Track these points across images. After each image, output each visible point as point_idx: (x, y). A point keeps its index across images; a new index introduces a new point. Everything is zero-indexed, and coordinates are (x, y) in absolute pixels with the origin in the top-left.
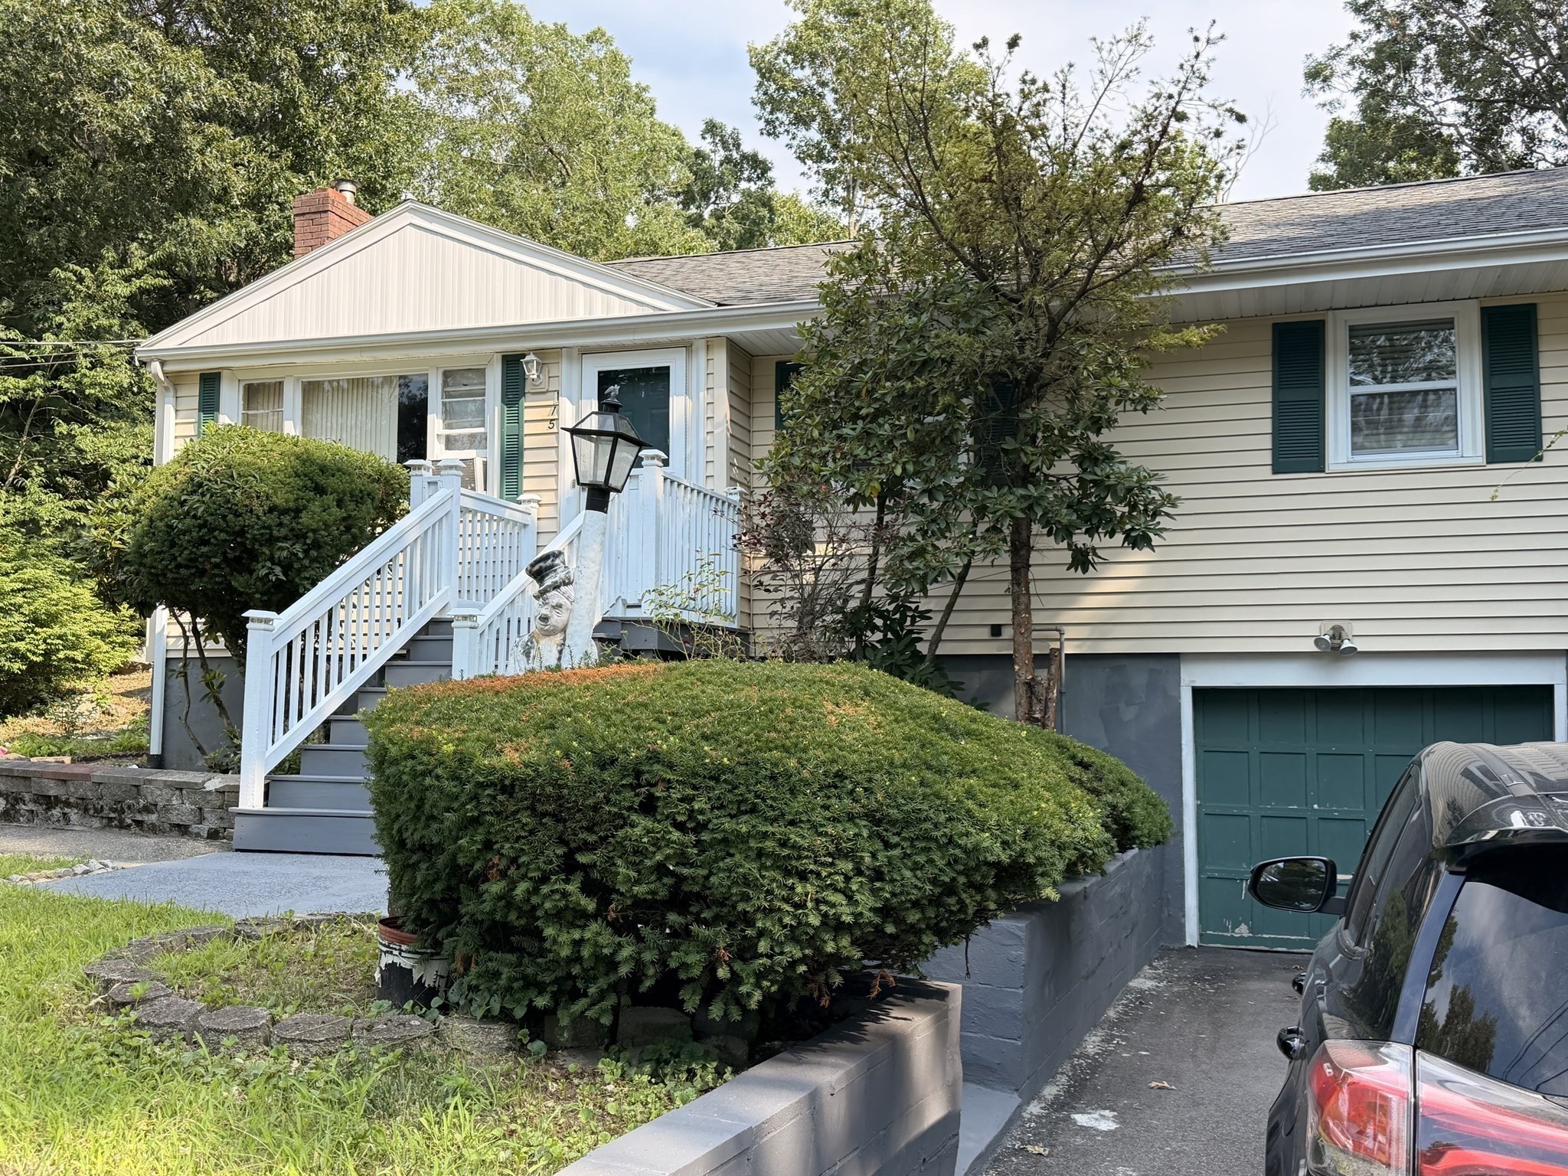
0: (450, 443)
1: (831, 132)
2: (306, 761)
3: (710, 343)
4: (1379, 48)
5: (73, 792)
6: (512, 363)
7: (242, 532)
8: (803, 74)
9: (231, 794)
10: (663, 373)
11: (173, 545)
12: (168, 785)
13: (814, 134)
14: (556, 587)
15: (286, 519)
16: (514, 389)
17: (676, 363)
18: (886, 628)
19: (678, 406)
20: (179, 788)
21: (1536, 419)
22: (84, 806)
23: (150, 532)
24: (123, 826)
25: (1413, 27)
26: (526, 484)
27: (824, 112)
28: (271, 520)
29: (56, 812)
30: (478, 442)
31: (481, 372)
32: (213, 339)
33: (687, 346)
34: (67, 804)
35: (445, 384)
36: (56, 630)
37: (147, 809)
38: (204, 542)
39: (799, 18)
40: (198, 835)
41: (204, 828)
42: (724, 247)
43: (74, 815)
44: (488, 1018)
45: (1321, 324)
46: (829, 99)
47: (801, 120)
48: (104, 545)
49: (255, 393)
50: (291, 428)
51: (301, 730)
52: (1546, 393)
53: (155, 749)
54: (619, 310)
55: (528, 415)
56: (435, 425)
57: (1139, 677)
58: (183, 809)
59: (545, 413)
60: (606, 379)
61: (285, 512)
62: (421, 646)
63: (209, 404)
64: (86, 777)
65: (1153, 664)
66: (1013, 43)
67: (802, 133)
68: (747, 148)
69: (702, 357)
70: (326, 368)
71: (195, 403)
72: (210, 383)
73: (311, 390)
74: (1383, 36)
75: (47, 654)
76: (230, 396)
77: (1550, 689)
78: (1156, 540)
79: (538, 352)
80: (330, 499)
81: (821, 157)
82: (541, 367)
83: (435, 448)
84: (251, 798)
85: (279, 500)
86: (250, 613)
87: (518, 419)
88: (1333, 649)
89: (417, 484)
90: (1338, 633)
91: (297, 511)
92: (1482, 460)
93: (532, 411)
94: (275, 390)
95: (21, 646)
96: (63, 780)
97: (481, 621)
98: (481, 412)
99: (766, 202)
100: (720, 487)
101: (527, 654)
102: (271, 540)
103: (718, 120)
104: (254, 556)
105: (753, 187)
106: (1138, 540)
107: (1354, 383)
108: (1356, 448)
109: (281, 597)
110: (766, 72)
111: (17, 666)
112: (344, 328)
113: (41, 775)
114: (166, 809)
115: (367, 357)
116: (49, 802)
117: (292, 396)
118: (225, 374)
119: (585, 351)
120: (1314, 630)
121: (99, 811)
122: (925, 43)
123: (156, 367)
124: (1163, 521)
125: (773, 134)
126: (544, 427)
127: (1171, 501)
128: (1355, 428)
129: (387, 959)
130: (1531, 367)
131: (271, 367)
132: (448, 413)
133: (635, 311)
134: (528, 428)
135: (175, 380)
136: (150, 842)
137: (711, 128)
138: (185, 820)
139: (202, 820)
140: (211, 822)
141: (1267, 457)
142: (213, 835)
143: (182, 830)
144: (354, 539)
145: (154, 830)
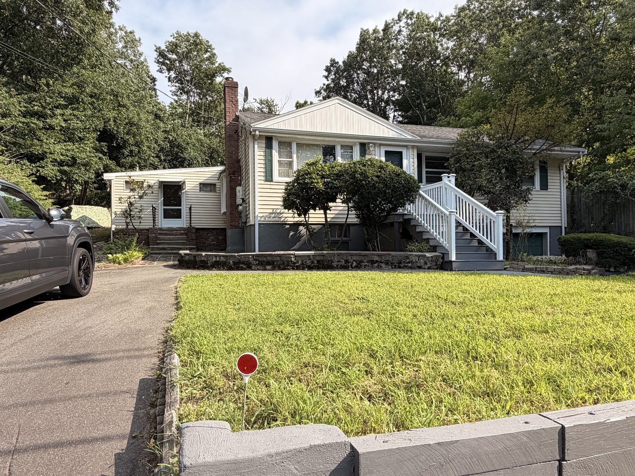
3: (413, 147)
5: (384, 259)
6: (363, 145)
10: (402, 153)
12: (416, 255)
16: (362, 152)
17: (404, 151)
19: (405, 161)
20: (419, 256)
21: (547, 182)
22: (387, 263)
33: (406, 146)
35: (342, 148)
37: (409, 262)
40: (424, 269)
41: (427, 266)
43: (383, 265)
52: (549, 178)
54: (396, 136)
58: (421, 262)
60: (387, 153)
63: (268, 147)
64: (390, 254)
69: (411, 151)
71: (264, 145)
72: (269, 140)
73: (299, 145)
76: (275, 145)
79: (369, 142)
82: (370, 147)
84: (453, 257)
88: (518, 225)
90: (519, 222)
92: (539, 190)
94: (289, 144)
98: (351, 158)
113: (372, 255)
117: (294, 147)
118: (274, 137)
119: (381, 145)
121: (393, 264)
123: (257, 133)
130: (546, 173)
131: (289, 137)
138: (421, 265)
139: (425, 264)
142: (429, 268)
143: (419, 268)
145: (410, 268)
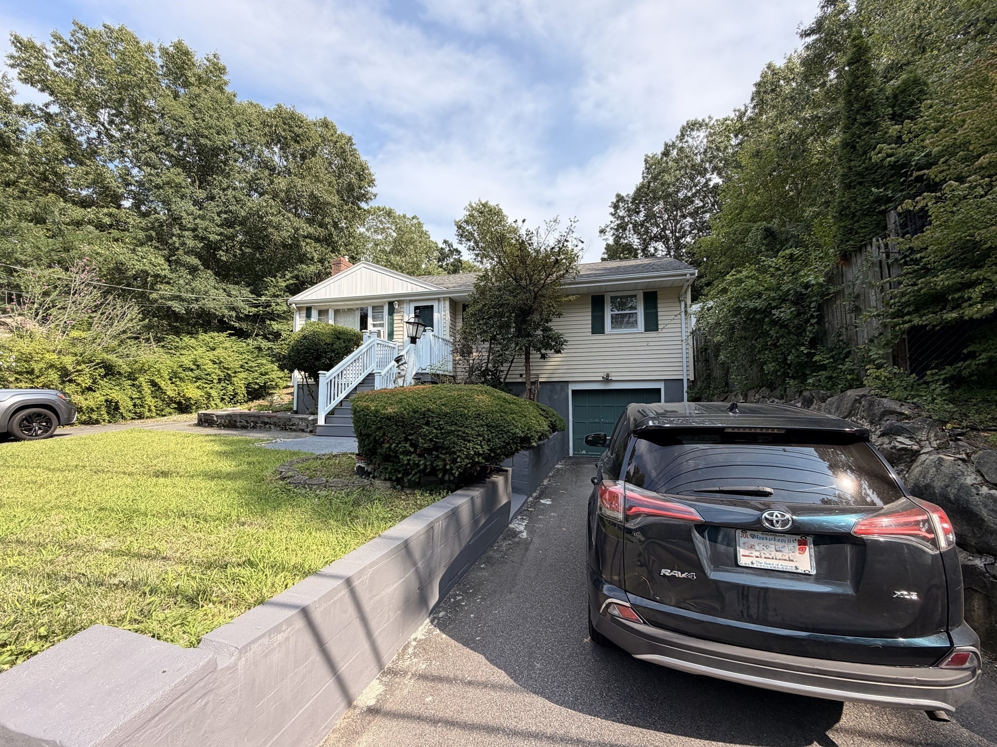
0: (374, 325)
1: (476, 242)
2: (336, 411)
3: (444, 299)
4: (618, 225)
5: (272, 420)
6: (391, 304)
7: (317, 350)
8: (469, 228)
9: (316, 420)
10: (432, 307)
11: (299, 353)
12: (298, 418)
13: (472, 244)
14: (402, 364)
15: (329, 346)
16: (391, 312)
17: (435, 305)
18: (492, 375)
19: (436, 315)
20: (301, 419)
21: (657, 320)
22: (275, 424)
23: (292, 350)
24: (286, 430)
25: (626, 220)
26: (395, 337)
27: (474, 238)
28: (325, 347)
29: (267, 426)
30: (382, 325)
31: (382, 307)
32: (309, 298)
34: (271, 424)
35: (373, 310)
36: (267, 377)
37: (292, 425)
38: (307, 353)
39: (468, 213)
40: (307, 432)
41: (308, 430)
42: (449, 273)
43: (272, 427)
44: (385, 480)
45: (604, 296)
46: (476, 235)
47: (469, 240)
48: (280, 353)
49: (322, 313)
50: (331, 322)
51: (334, 403)
52: (659, 314)
53: (295, 409)
54: (420, 290)
55: (395, 318)
56: (370, 321)
57: (558, 387)
58: (303, 425)
59: (400, 317)
60: (416, 308)
61: (329, 344)
62: (366, 381)
63: (309, 316)
64: (276, 416)
65: (562, 384)
66: (524, 221)
67: (469, 243)
68: (455, 247)
69: (442, 303)
70: (341, 305)
71: (305, 315)
72: (309, 310)
73: (337, 312)
74: (619, 222)
75: (265, 383)
76: (314, 314)
77: (660, 389)
78: (562, 352)
79: (397, 301)
80: (341, 341)
81: (474, 250)
82: (399, 305)
83: (370, 327)
84: (321, 421)
85: (328, 341)
86: (320, 372)
87: (393, 320)
88: (607, 380)
89: (365, 337)
90: (608, 375)
91: (332, 344)
92: (643, 331)
93: (396, 317)
94: (327, 311)
95: (258, 381)
96: (269, 417)
97: (382, 374)
98: (383, 317)
99: (460, 261)
100: (448, 338)
101: (394, 382)
102: (326, 352)
103: (447, 239)
104: (321, 356)
105: (457, 257)
106: (558, 352)
107: (612, 311)
108: (612, 328)
109: (328, 368)
110: (459, 227)
111: (257, 387)
112: (345, 295)
113: (263, 416)
114: (298, 425)
115: (351, 303)
116: (266, 423)
117: (331, 313)
118: (313, 307)
119: (411, 301)
120: (602, 375)
121: (279, 426)
122: (501, 221)
123: (294, 305)
124: (564, 347)
125: (461, 244)
126: (400, 321)
127: (566, 341)
128: (612, 323)
129: (358, 465)
130: (656, 308)
131: (326, 305)
132: (374, 318)
133: (425, 290)
134: (395, 322)
135: (299, 309)
136: (294, 434)
137: (445, 242)
138: (303, 428)
139: (308, 428)
140: (310, 428)
141: (590, 330)
142: (311, 432)
143: (303, 430)
144: (348, 351)
145: (295, 430)
